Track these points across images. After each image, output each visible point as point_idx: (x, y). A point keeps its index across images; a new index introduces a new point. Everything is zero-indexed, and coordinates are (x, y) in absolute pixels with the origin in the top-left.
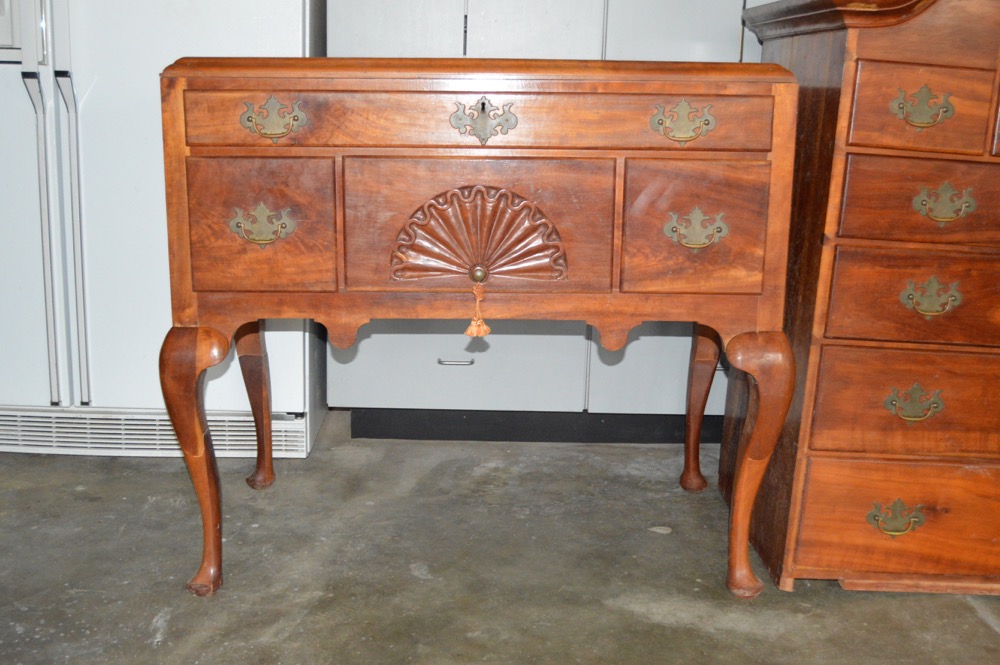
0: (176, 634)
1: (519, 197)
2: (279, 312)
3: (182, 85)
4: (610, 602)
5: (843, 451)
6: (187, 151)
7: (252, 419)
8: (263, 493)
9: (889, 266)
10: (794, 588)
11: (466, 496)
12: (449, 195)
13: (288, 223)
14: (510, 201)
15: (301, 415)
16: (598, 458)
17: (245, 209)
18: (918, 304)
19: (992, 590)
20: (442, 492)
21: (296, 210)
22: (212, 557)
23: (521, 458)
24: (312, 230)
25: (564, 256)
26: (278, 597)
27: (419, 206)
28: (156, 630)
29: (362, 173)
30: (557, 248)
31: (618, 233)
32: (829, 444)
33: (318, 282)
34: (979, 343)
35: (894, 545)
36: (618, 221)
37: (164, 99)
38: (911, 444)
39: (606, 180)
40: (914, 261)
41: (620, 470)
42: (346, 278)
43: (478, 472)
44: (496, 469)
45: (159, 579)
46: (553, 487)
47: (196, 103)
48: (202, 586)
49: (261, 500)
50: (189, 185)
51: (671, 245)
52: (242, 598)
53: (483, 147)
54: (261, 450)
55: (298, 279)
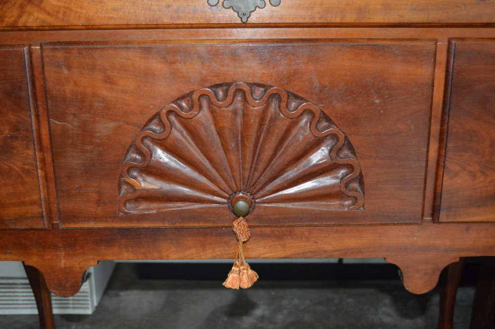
1: (296, 97)
12: (195, 96)
14: (283, 105)
25: (361, 180)
27: (155, 112)
29: (69, 68)
30: (350, 167)
33: (21, 218)
39: (423, 72)
42: (59, 210)
53: (244, 25)
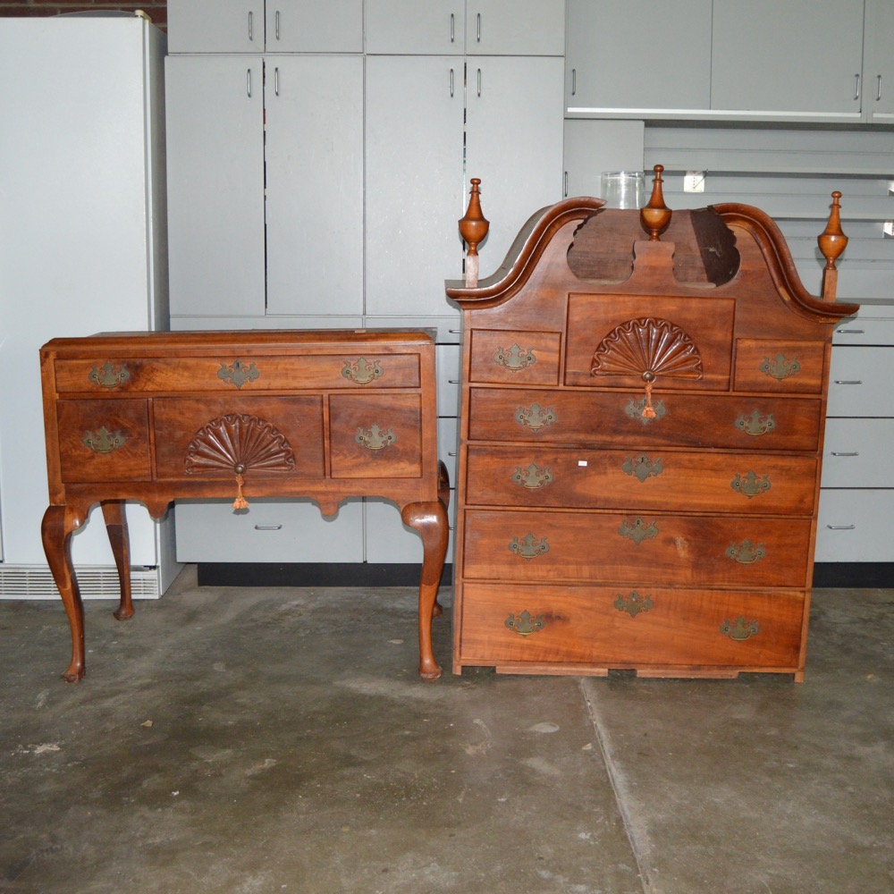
0: (51, 702)
1: (263, 420)
2: (117, 496)
3: (52, 356)
4: (337, 683)
5: (485, 579)
6: (57, 396)
7: (117, 571)
8: (125, 622)
9: (502, 458)
10: (462, 672)
11: (269, 623)
12: (219, 420)
13: (120, 440)
14: (257, 423)
15: (154, 567)
16: (376, 597)
17: (93, 431)
18: (523, 482)
19: (598, 673)
20: (252, 620)
21: (125, 431)
22: (78, 657)
23: (319, 598)
24: (134, 444)
25: (293, 457)
26: (121, 682)
27: (201, 427)
28: (39, 701)
29: (165, 408)
30: (288, 451)
31: (327, 442)
32: (476, 575)
33: (139, 476)
34: (568, 506)
35: (526, 641)
36: (327, 433)
37: (42, 365)
38: (530, 574)
39: (316, 409)
40: (519, 454)
41: (389, 605)
42: (157, 472)
43: (284, 607)
44: (297, 606)
45: (45, 674)
46: (333, 617)
47: (62, 367)
48: (71, 675)
49: (123, 627)
50: (59, 417)
51: (360, 447)
52: (96, 683)
53: (239, 390)
54: (123, 593)
55: (127, 474)
